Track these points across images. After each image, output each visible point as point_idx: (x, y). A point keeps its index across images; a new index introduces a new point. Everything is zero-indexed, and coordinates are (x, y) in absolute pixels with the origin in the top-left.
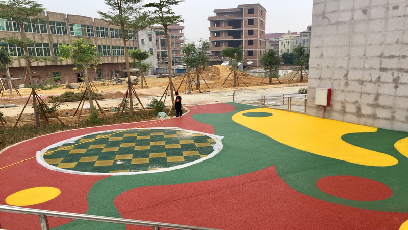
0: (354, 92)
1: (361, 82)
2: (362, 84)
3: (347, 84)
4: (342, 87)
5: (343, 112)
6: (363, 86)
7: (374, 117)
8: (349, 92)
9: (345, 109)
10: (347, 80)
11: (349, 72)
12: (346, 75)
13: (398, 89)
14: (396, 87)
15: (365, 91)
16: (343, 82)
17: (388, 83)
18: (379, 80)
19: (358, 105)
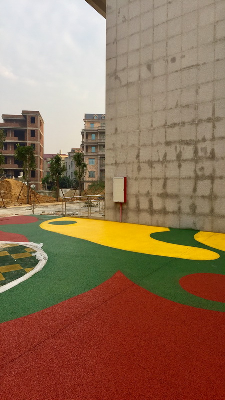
0: (146, 179)
1: (151, 164)
2: (152, 167)
3: (139, 169)
4: (136, 174)
5: (138, 210)
6: (153, 169)
7: (164, 212)
8: (142, 179)
9: (139, 206)
10: (139, 162)
11: (141, 151)
12: (138, 156)
13: (181, 169)
14: (180, 166)
15: (155, 175)
16: (136, 166)
17: (173, 161)
18: (166, 159)
19: (150, 197)
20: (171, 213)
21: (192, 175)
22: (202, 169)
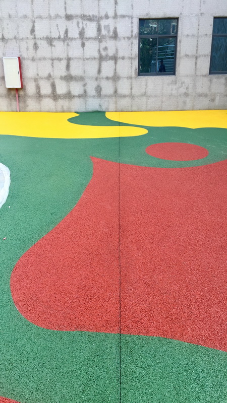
0: (45, 59)
1: (50, 41)
2: (51, 45)
3: (36, 47)
4: (31, 53)
5: (39, 96)
6: (53, 48)
7: (69, 96)
8: (40, 59)
9: (39, 91)
10: (35, 38)
11: (36, 24)
12: (33, 31)
13: (85, 48)
14: (83, 45)
15: (55, 55)
16: (31, 44)
17: (75, 39)
18: (67, 35)
19: (52, 80)
20: (76, 96)
21: (97, 55)
22: (106, 49)
